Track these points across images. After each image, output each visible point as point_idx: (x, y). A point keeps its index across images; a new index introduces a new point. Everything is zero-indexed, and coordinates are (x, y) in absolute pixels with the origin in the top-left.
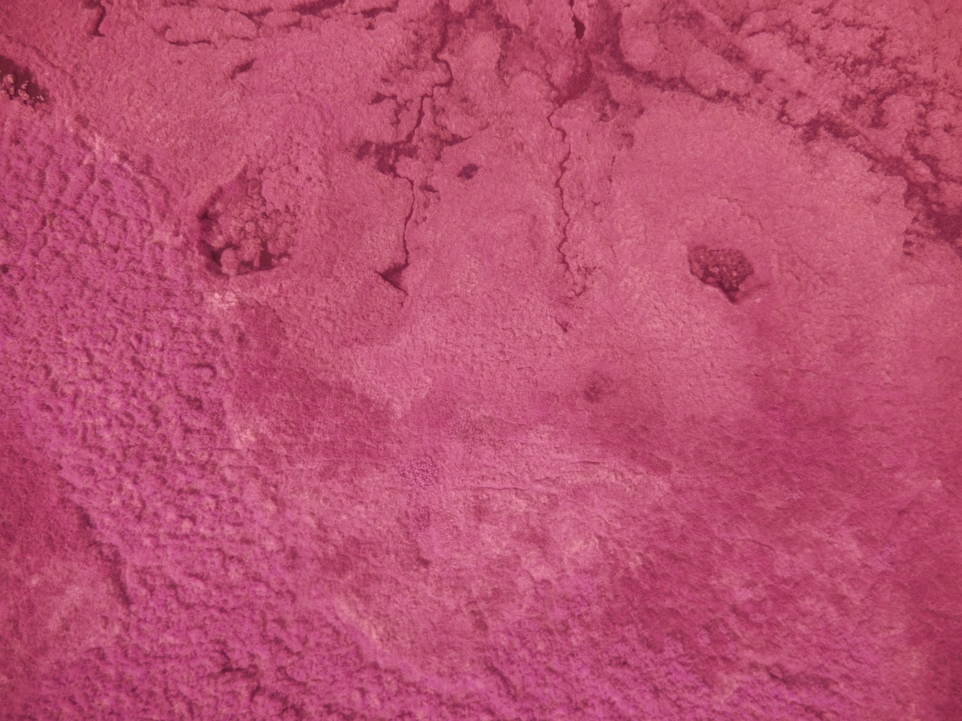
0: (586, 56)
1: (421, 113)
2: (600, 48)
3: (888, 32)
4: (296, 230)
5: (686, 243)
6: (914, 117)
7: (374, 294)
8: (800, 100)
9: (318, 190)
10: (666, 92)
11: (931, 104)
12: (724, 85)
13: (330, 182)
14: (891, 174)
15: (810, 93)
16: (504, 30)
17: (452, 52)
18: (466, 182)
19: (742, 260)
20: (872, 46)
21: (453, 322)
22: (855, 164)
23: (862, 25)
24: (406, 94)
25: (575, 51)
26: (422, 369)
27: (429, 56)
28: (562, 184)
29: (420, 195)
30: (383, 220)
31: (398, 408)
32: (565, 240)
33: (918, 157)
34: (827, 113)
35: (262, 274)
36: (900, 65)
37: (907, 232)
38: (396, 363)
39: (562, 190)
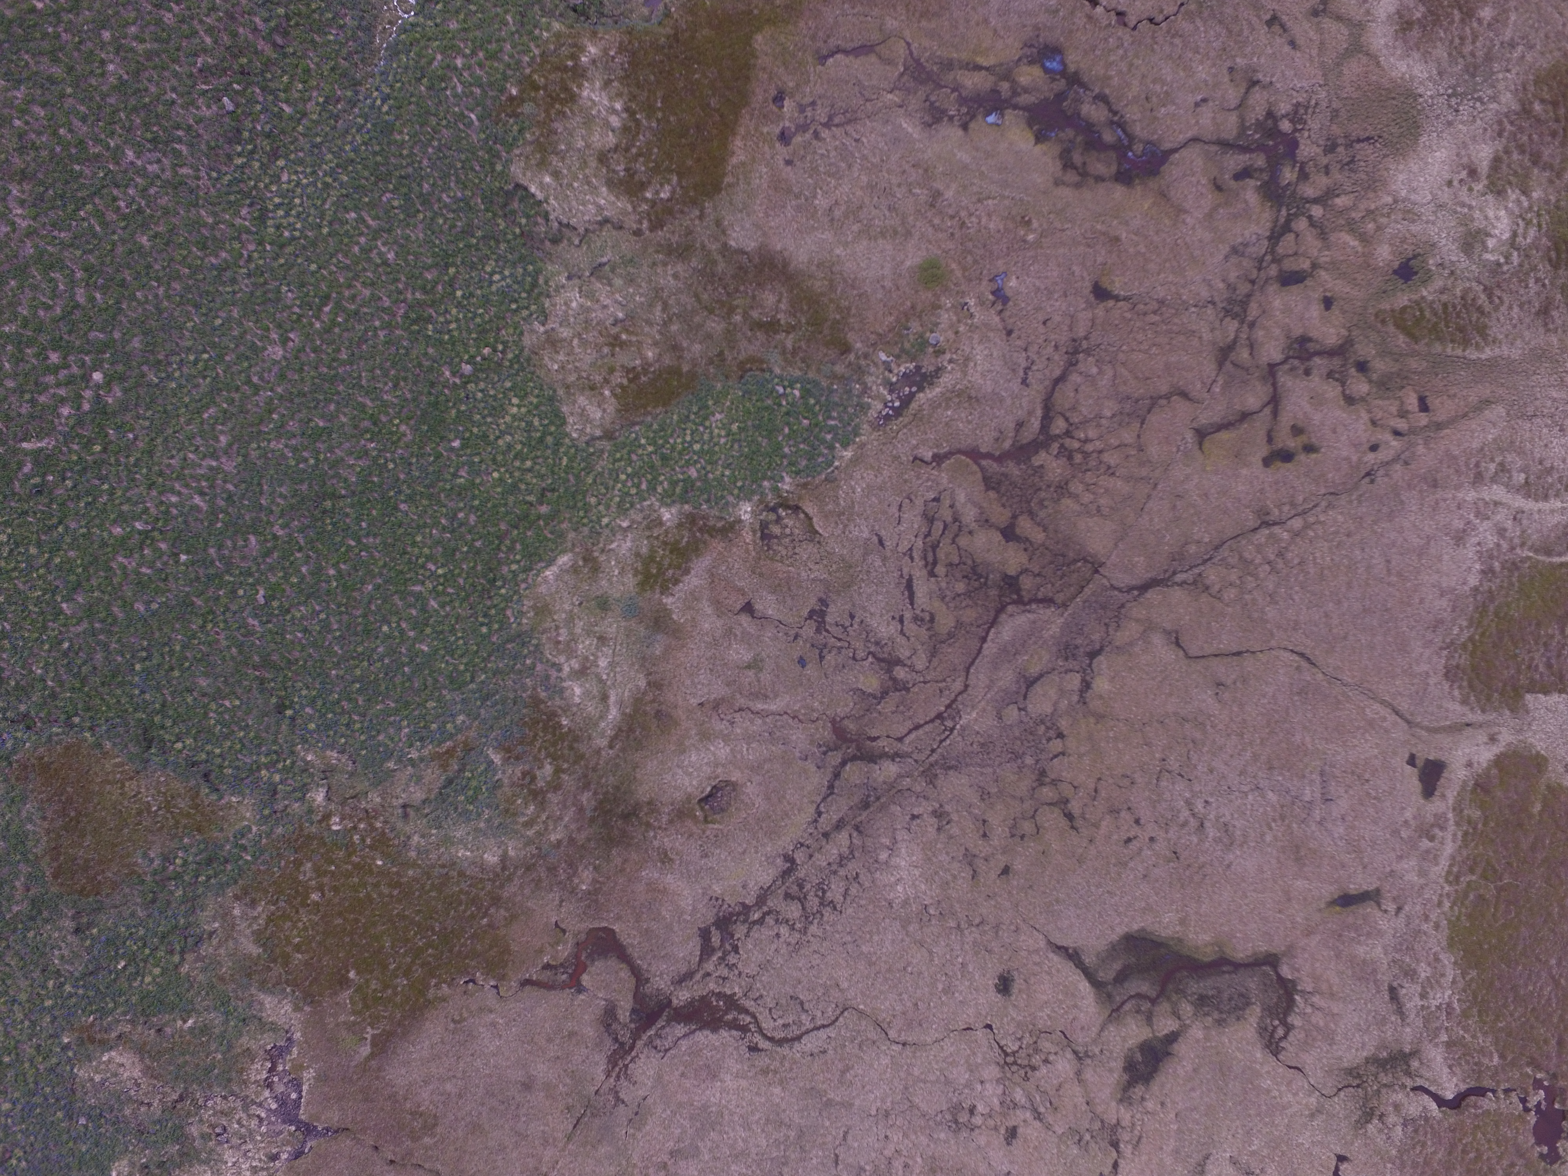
0: (856, 741)
1: (840, 640)
2: (859, 749)
3: (839, 912)
4: (781, 557)
7: (738, 596)
9: (803, 574)
10: (826, 783)
11: (793, 929)
13: (807, 581)
16: (879, 696)
17: (872, 664)
18: (796, 660)
20: (832, 901)
23: (845, 899)
24: (852, 633)
25: (860, 735)
26: (689, 618)
27: (871, 650)
28: (785, 716)
29: (792, 633)
30: (781, 607)
31: (669, 600)
32: (753, 713)
35: (759, 534)
36: (818, 916)
38: (696, 603)
39: (781, 715)
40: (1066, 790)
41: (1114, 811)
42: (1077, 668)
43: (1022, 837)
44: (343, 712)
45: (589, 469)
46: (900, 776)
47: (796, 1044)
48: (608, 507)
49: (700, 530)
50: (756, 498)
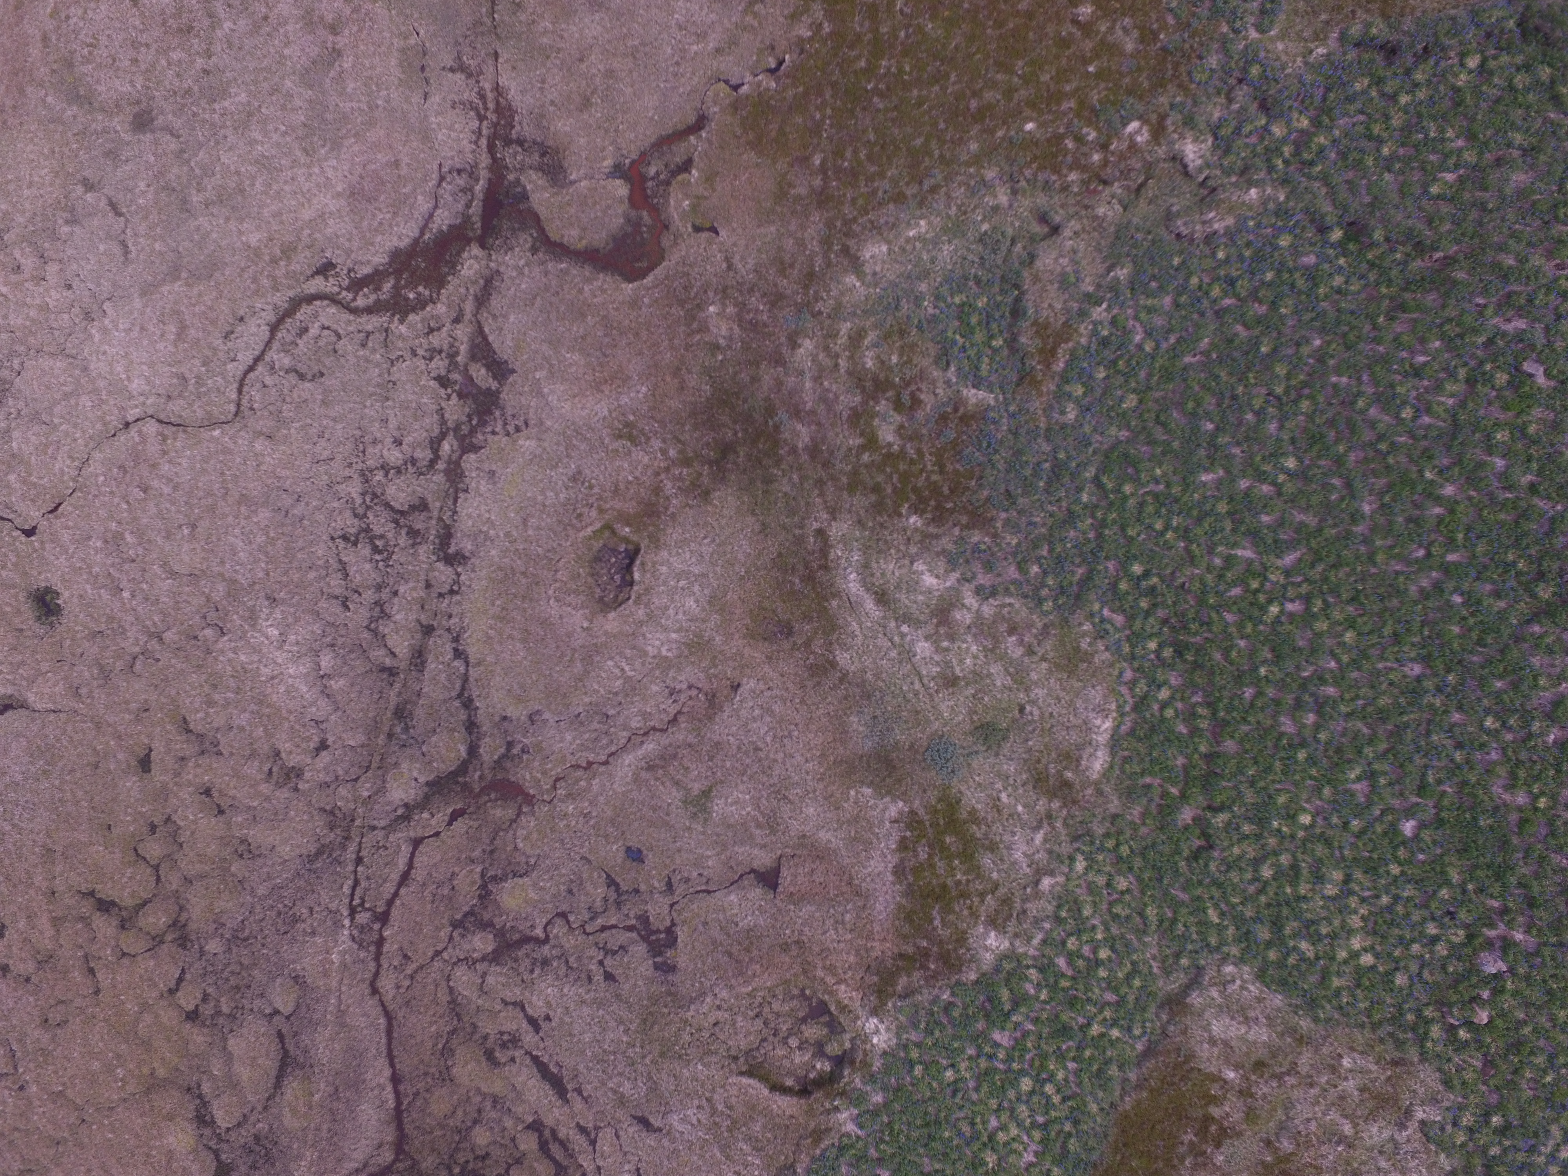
0: (478, 796)
1: (603, 929)
2: (466, 787)
3: (335, 536)
4: (774, 996)
5: (605, 617)
6: (402, 478)
7: (797, 888)
8: (433, 582)
9: (725, 994)
10: (478, 704)
11: (382, 467)
12: (450, 656)
13: (711, 986)
14: (463, 472)
15: (423, 577)
16: (490, 886)
17: (533, 927)
18: (645, 852)
19: (597, 560)
20: (355, 544)
22: (468, 507)
23: (340, 561)
24: (593, 951)
25: (479, 808)
26: (846, 805)
27: (547, 947)
28: (603, 758)
29: (680, 889)
30: (721, 916)
31: (895, 810)
32: (654, 729)
33: (436, 458)
34: (434, 554)
35: (833, 1008)
36: (361, 511)
37: (508, 434)
38: (853, 833)
39: (610, 756)
40: (131, 942)
41: (45, 960)
42: (233, 1135)
43: (153, 828)
44: (1254, 295)
45: (1166, 927)
46: (381, 790)
47: (272, 317)
48: (1092, 889)
49: (925, 954)
50: (877, 1064)
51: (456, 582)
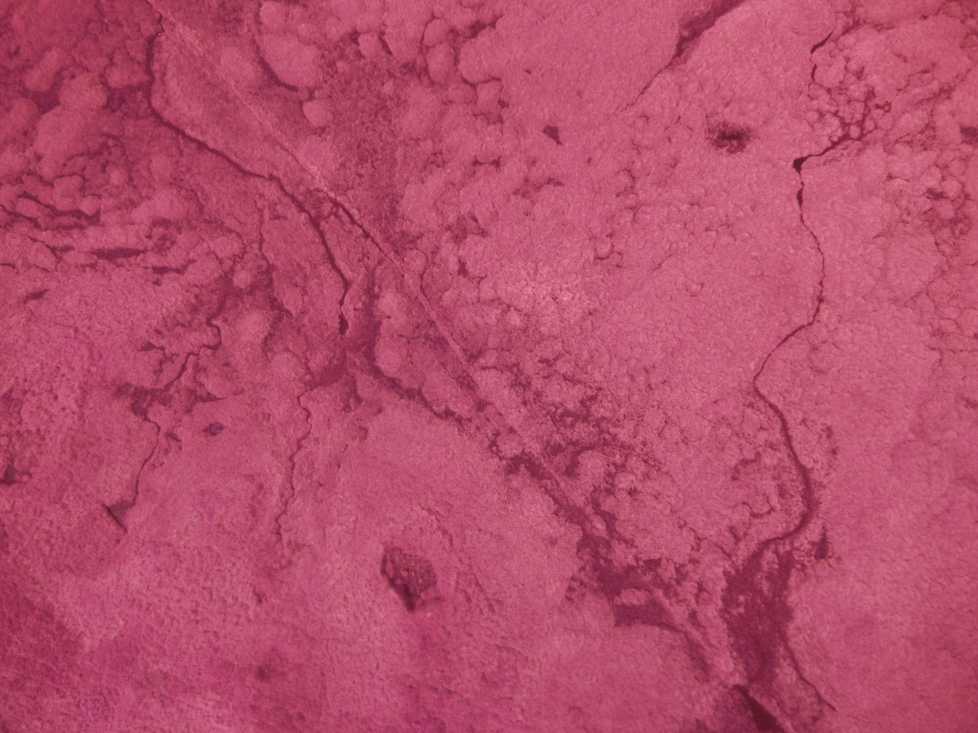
0: (343, 351)
1: (184, 368)
3: (600, 393)
4: (41, 453)
5: (385, 544)
6: (603, 474)
7: (95, 527)
8: (511, 436)
9: (69, 421)
10: (403, 400)
11: (623, 466)
12: (451, 407)
13: (83, 414)
14: (571, 521)
15: (520, 432)
16: (276, 311)
17: (225, 320)
18: (210, 438)
19: (429, 570)
20: (582, 402)
21: (159, 570)
22: (542, 505)
23: (579, 382)
24: (174, 349)
25: (335, 345)
26: (118, 610)
27: (204, 320)
28: (296, 460)
29: (163, 441)
30: (122, 458)
31: (87, 642)
32: (285, 512)
33: (598, 512)
34: (530, 452)
36: (603, 425)
37: (573, 579)
38: (96, 598)
39: (294, 465)
46: (400, 288)
51: (498, 453)
